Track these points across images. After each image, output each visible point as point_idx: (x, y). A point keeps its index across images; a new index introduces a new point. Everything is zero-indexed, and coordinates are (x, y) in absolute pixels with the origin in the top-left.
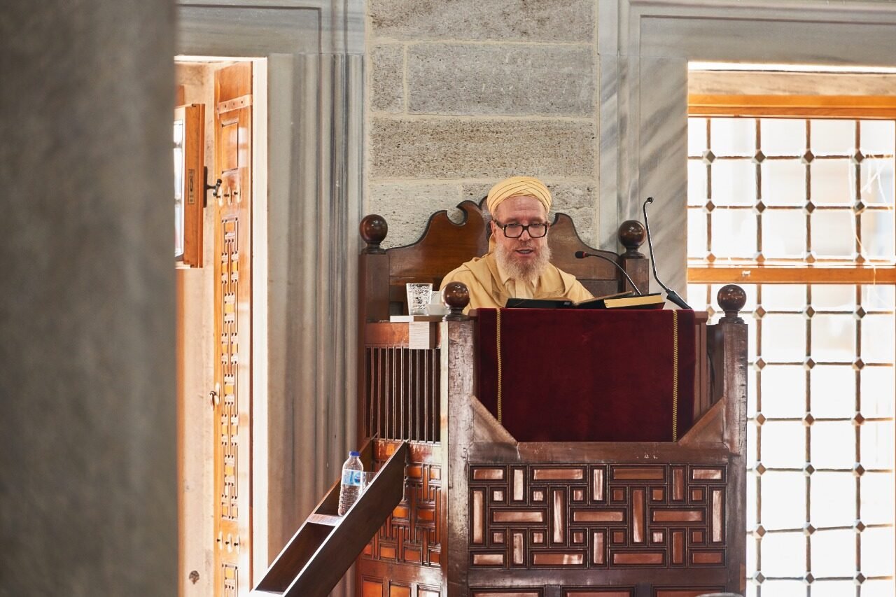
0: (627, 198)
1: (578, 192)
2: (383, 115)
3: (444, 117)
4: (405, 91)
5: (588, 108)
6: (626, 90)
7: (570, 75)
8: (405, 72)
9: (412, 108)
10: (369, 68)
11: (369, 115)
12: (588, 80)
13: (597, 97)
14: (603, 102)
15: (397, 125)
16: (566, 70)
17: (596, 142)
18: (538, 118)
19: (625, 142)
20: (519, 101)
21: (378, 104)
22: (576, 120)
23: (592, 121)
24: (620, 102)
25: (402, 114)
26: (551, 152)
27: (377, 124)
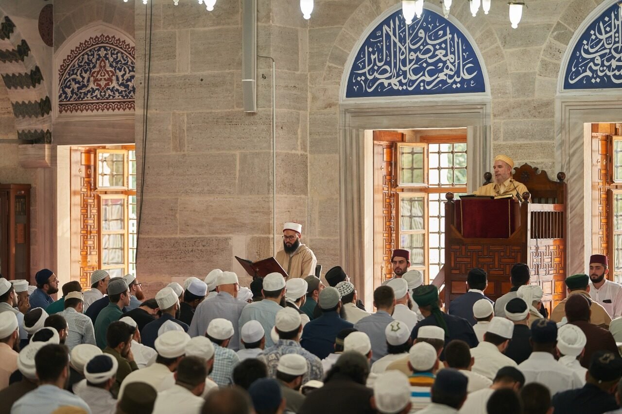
0: (564, 165)
1: (550, 164)
2: (496, 142)
3: (513, 142)
4: (502, 135)
5: (553, 138)
6: (563, 132)
7: (547, 128)
8: (502, 130)
9: (504, 140)
10: (492, 129)
11: (492, 143)
12: (553, 130)
13: (555, 134)
14: (557, 136)
15: (500, 145)
16: (546, 127)
17: (555, 148)
18: (539, 142)
19: (563, 148)
20: (533, 136)
21: (495, 140)
22: (549, 142)
23: (554, 142)
24: (562, 136)
25: (501, 142)
26: (542, 152)
27: (494, 144)
